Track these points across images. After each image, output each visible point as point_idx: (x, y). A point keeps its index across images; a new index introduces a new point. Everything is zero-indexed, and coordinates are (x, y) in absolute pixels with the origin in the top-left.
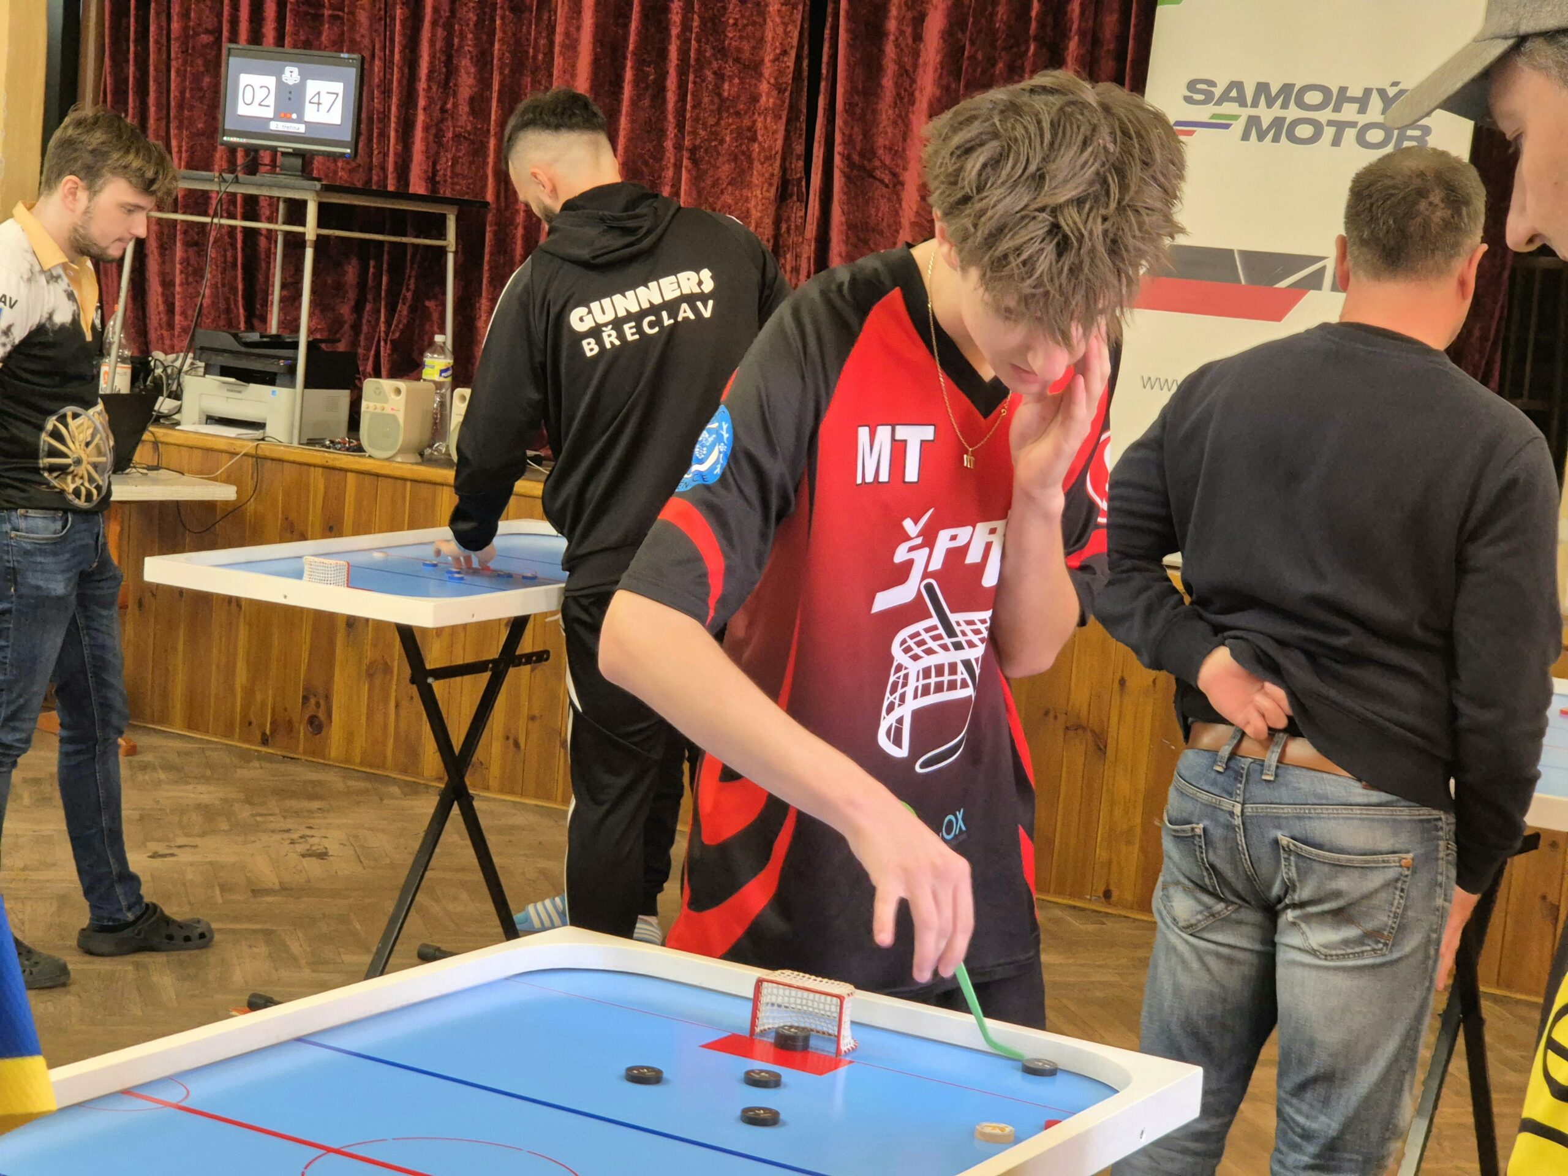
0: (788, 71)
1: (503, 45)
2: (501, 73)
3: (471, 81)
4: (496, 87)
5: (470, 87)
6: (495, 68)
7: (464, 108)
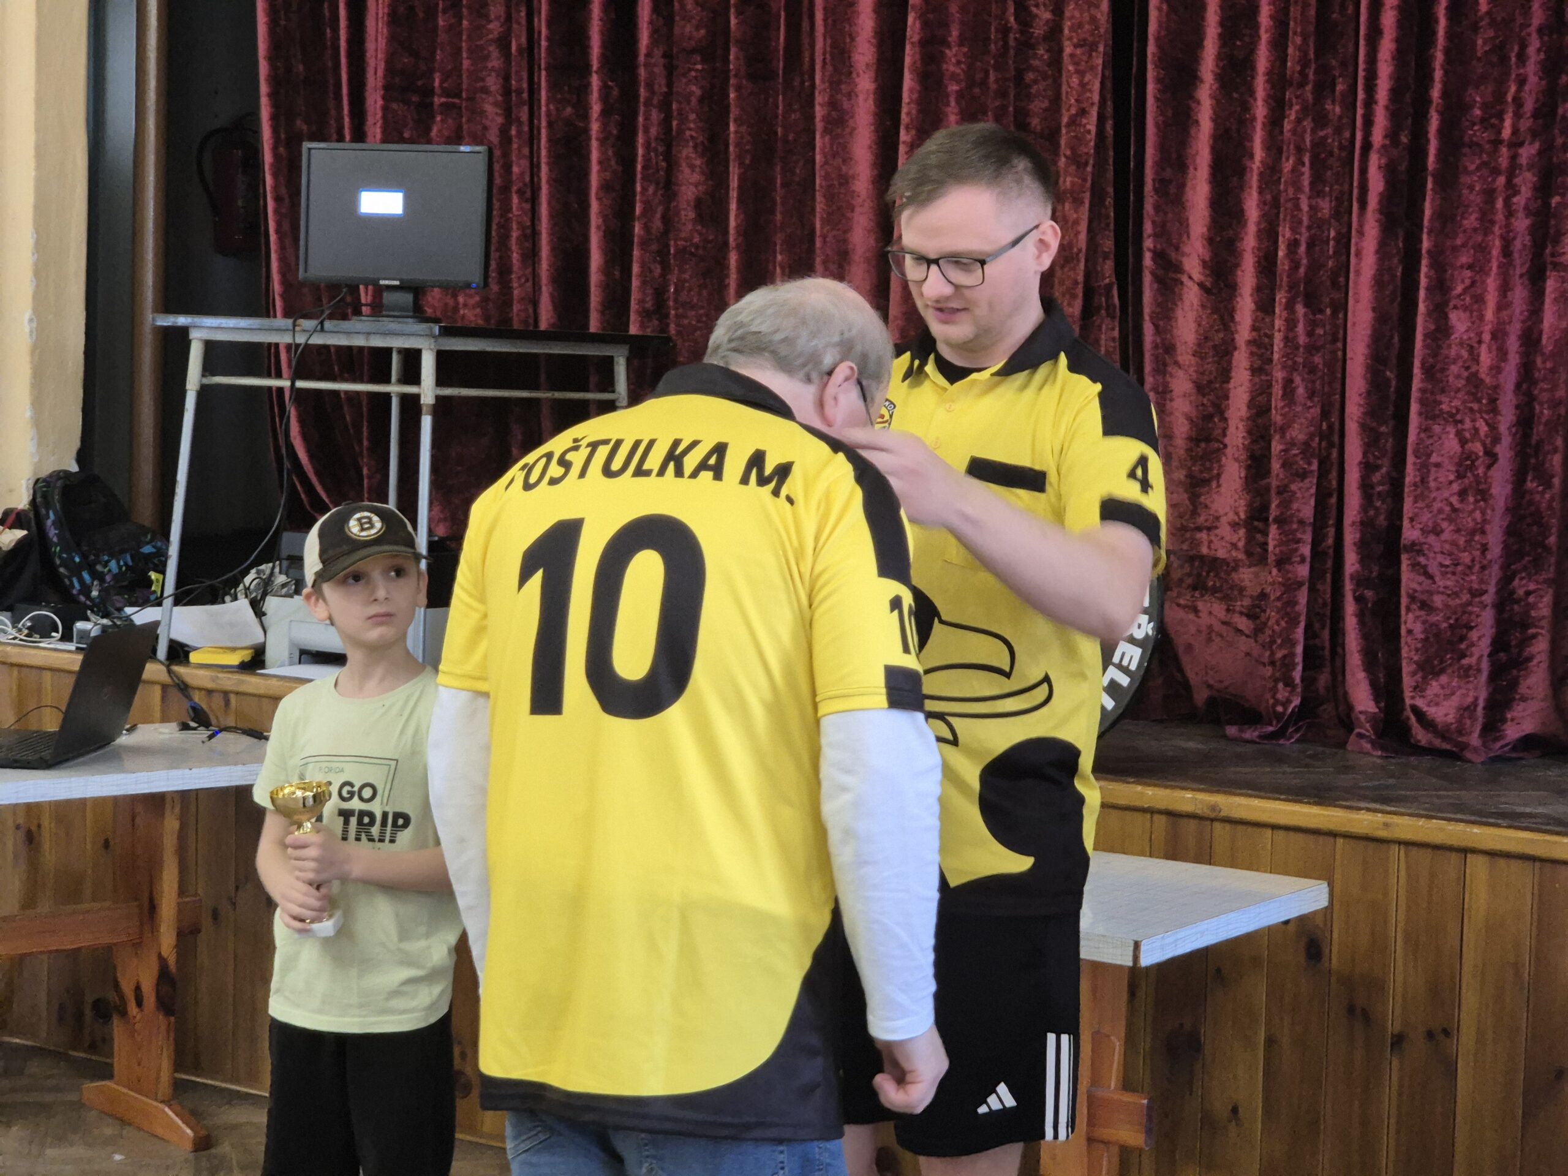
0: (1088, 137)
1: (739, 126)
2: (741, 164)
3: (696, 177)
4: (734, 183)
5: (696, 187)
6: (732, 157)
7: (688, 214)
